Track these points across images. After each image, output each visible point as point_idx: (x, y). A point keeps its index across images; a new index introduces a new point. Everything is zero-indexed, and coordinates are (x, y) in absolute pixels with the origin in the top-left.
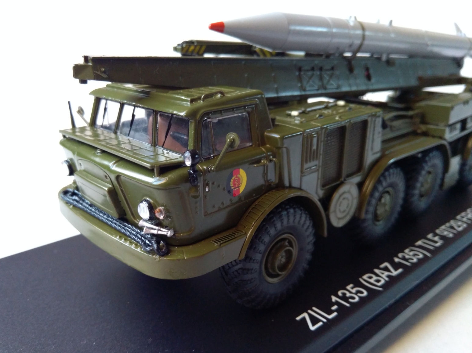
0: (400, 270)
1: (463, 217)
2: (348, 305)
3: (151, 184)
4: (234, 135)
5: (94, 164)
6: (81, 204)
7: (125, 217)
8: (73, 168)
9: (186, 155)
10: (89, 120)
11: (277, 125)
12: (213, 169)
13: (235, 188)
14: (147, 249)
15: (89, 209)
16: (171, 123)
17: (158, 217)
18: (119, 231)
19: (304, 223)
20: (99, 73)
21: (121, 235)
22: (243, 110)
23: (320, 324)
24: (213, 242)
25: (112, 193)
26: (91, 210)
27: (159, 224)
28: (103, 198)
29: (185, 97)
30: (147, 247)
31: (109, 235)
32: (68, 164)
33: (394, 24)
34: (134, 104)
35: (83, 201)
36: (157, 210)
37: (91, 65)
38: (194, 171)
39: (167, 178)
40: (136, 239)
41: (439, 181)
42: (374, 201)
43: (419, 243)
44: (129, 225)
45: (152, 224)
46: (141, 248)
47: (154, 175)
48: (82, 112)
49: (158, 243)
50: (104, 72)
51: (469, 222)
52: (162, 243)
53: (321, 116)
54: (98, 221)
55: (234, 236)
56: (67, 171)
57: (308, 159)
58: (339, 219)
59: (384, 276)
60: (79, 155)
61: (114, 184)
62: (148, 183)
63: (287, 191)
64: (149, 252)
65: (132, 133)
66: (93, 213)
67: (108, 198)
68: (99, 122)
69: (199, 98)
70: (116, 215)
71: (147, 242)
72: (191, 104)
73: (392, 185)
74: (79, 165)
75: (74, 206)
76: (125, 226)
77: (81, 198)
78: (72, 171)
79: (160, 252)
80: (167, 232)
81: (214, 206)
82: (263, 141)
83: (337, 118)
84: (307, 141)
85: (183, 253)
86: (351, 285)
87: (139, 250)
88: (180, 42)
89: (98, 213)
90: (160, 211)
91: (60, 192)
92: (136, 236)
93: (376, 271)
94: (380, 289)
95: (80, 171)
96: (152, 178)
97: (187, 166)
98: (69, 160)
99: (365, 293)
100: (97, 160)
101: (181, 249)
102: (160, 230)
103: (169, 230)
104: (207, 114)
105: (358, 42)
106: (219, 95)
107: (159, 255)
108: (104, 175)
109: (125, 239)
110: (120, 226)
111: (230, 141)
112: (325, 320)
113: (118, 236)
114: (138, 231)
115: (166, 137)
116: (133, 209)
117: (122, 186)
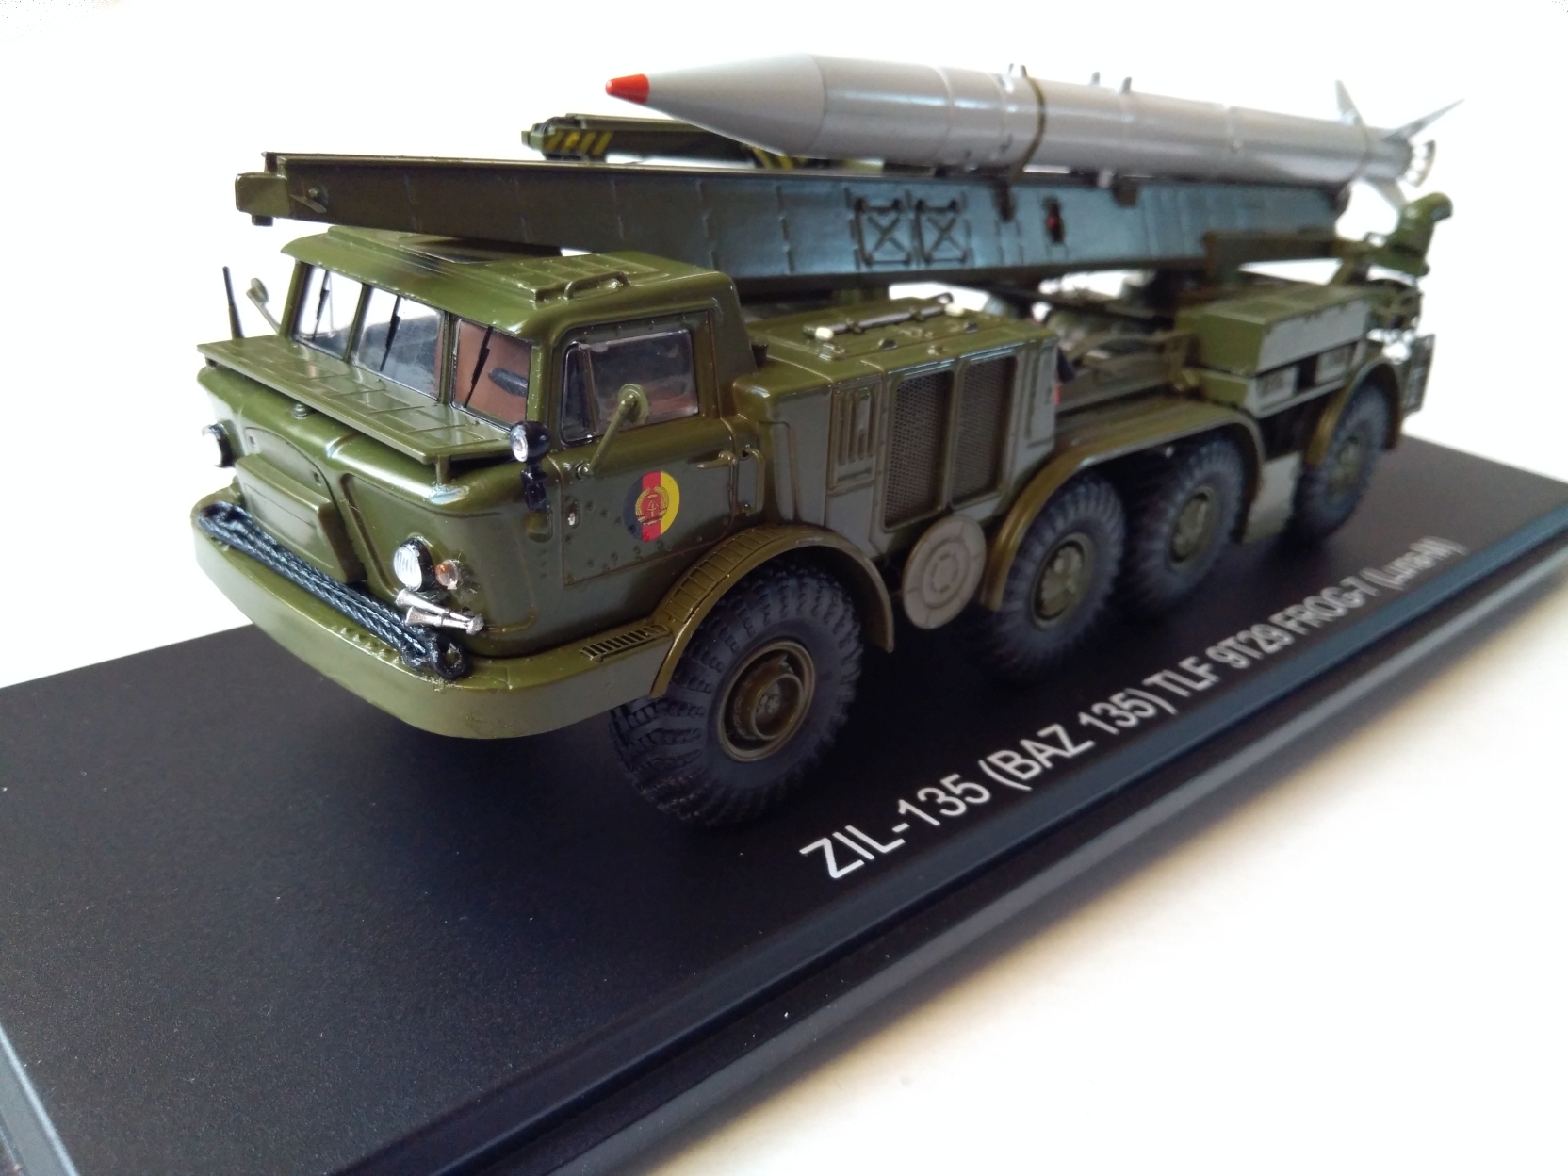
0: (1088, 745)
1: (1288, 618)
2: (935, 823)
3: (427, 501)
4: (636, 389)
5: (287, 443)
6: (253, 543)
7: (364, 581)
8: (233, 446)
9: (515, 434)
10: (279, 316)
11: (773, 363)
12: (586, 470)
13: (647, 521)
14: (414, 661)
15: (271, 557)
16: (488, 347)
17: (443, 584)
18: (348, 617)
19: (829, 614)
20: (303, 200)
21: (352, 626)
22: (677, 324)
23: (859, 863)
24: (584, 652)
25: (332, 519)
26: (277, 560)
27: (447, 601)
28: (308, 530)
29: (524, 285)
30: (413, 657)
31: (321, 625)
32: (219, 438)
33: (1134, 88)
34: (396, 289)
35: (259, 535)
36: (442, 567)
37: (283, 180)
38: (537, 474)
39: (468, 489)
40: (389, 637)
41: (1230, 522)
42: (1029, 569)
43: (1156, 679)
44: (374, 603)
45: (429, 601)
46: (400, 659)
47: (435, 479)
48: (261, 294)
49: (442, 648)
50: (318, 199)
51: (1302, 631)
52: (452, 649)
53: (889, 343)
54: (294, 589)
55: (640, 639)
56: (217, 455)
57: (846, 453)
58: (932, 607)
59: (1042, 757)
60: (250, 414)
61: (336, 495)
62: (419, 498)
63: (789, 531)
64: (420, 670)
65: (391, 362)
66: (281, 568)
67: (320, 531)
68: (307, 325)
69: (561, 289)
70: (340, 576)
71: (417, 646)
72: (540, 304)
73: (1083, 527)
74: (248, 441)
75: (233, 547)
76: (363, 604)
77: (251, 528)
78: (230, 455)
79: (445, 669)
80: (467, 622)
81: (590, 563)
82: (726, 404)
83: (931, 352)
84: (843, 410)
85: (505, 674)
86: (955, 777)
87: (394, 663)
88: (542, 120)
89: (296, 568)
90: (449, 570)
91: (195, 510)
92: (390, 630)
93: (1027, 744)
94: (1027, 788)
95: (251, 456)
96: (431, 486)
97: (516, 460)
98: (222, 426)
99: (986, 796)
100: (295, 431)
101: (501, 665)
102: (450, 618)
103: (471, 617)
104: (577, 331)
105: (1025, 136)
106: (614, 285)
107: (443, 677)
108: (312, 472)
109: (362, 637)
110: (349, 604)
111: (628, 405)
112: (870, 857)
113: (345, 629)
114: (396, 616)
115: (475, 381)
116: (383, 563)
117: (356, 501)
